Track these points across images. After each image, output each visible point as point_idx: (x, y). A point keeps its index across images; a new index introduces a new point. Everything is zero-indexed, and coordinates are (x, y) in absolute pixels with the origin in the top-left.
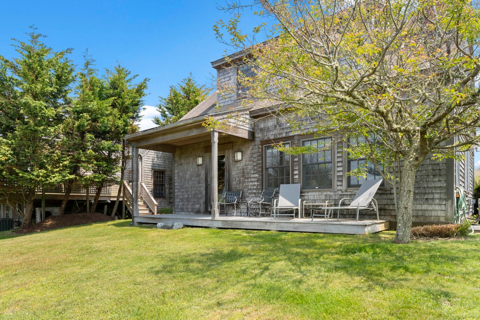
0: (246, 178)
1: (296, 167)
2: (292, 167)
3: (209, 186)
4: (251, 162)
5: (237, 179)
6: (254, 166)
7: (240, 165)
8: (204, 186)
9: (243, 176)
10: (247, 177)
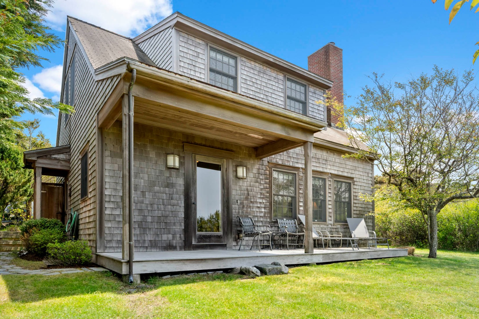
0: (251, 202)
1: (301, 199)
2: (299, 199)
3: (193, 205)
4: (257, 184)
5: (238, 201)
6: (262, 189)
7: (244, 184)
8: (183, 205)
9: (247, 199)
10: (252, 200)
